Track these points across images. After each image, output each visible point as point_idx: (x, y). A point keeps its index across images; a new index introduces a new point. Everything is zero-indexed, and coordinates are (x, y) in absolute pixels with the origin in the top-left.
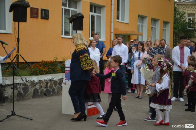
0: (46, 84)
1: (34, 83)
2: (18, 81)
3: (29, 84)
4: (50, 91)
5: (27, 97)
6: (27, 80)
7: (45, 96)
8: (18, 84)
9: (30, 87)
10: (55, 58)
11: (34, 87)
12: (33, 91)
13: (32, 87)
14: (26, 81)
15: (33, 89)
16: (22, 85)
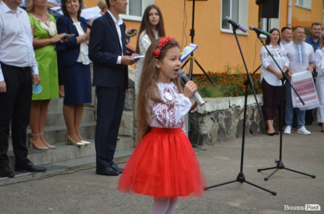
0: (252, 111)
1: (239, 111)
2: (220, 106)
3: (232, 112)
4: (257, 125)
5: (230, 136)
6: (231, 105)
7: (251, 135)
8: (220, 111)
9: (233, 117)
10: (226, 67)
11: (238, 117)
12: (236, 124)
13: (235, 118)
14: (230, 107)
15: (237, 121)
16: (224, 113)
